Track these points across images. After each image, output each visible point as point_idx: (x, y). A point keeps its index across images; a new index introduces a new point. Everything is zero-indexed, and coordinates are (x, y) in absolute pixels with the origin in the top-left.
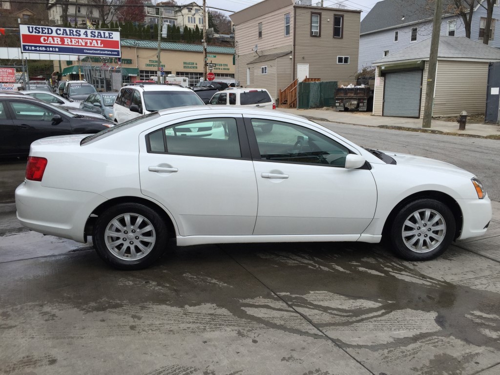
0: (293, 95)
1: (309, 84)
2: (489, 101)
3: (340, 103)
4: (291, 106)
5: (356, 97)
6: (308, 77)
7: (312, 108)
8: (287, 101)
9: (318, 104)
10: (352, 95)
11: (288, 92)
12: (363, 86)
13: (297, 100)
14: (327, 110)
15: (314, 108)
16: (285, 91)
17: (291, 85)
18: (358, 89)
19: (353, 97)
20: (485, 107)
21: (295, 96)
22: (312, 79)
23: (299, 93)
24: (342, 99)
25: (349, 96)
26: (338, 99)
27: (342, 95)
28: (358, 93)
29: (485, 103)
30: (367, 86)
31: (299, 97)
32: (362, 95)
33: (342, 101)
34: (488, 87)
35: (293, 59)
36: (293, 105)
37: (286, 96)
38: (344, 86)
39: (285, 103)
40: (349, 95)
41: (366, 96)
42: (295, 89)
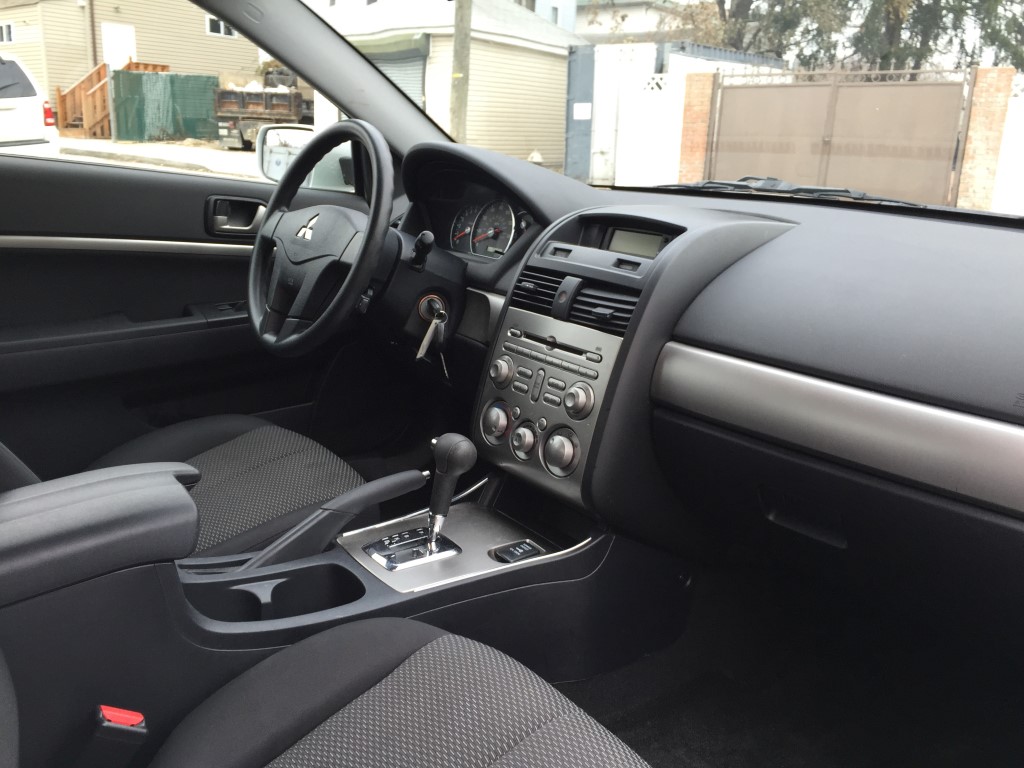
0: (99, 103)
1: (139, 77)
2: (571, 133)
3: (229, 129)
4: (95, 134)
5: (269, 114)
6: (135, 60)
7: (152, 139)
8: (81, 119)
9: (171, 131)
10: (260, 109)
11: (82, 95)
12: (282, 89)
13: (112, 117)
14: (196, 145)
15: (159, 139)
16: (73, 92)
17: (90, 79)
18: (273, 96)
19: (261, 114)
20: (564, 147)
21: (104, 108)
22: (146, 66)
23: (115, 100)
24: (235, 120)
25: (253, 113)
26: (224, 119)
27: (233, 109)
28: (273, 107)
29: (564, 139)
30: (293, 90)
31: (117, 109)
32: (285, 112)
33: (235, 124)
34: (568, 101)
35: (87, 10)
36: (99, 131)
37: (77, 107)
38: (237, 85)
39: (76, 126)
40: (251, 108)
41: (296, 115)
42: (102, 88)
